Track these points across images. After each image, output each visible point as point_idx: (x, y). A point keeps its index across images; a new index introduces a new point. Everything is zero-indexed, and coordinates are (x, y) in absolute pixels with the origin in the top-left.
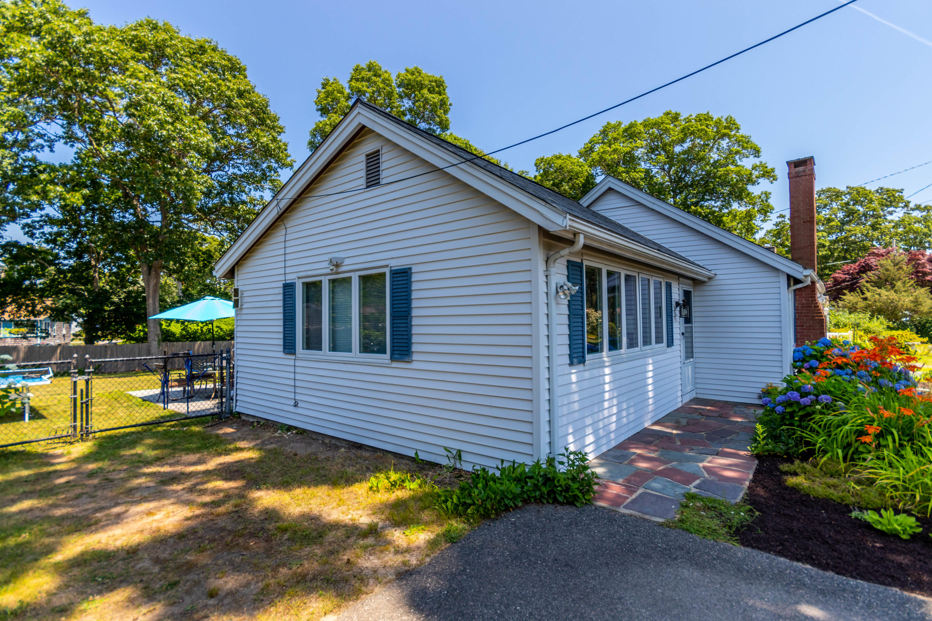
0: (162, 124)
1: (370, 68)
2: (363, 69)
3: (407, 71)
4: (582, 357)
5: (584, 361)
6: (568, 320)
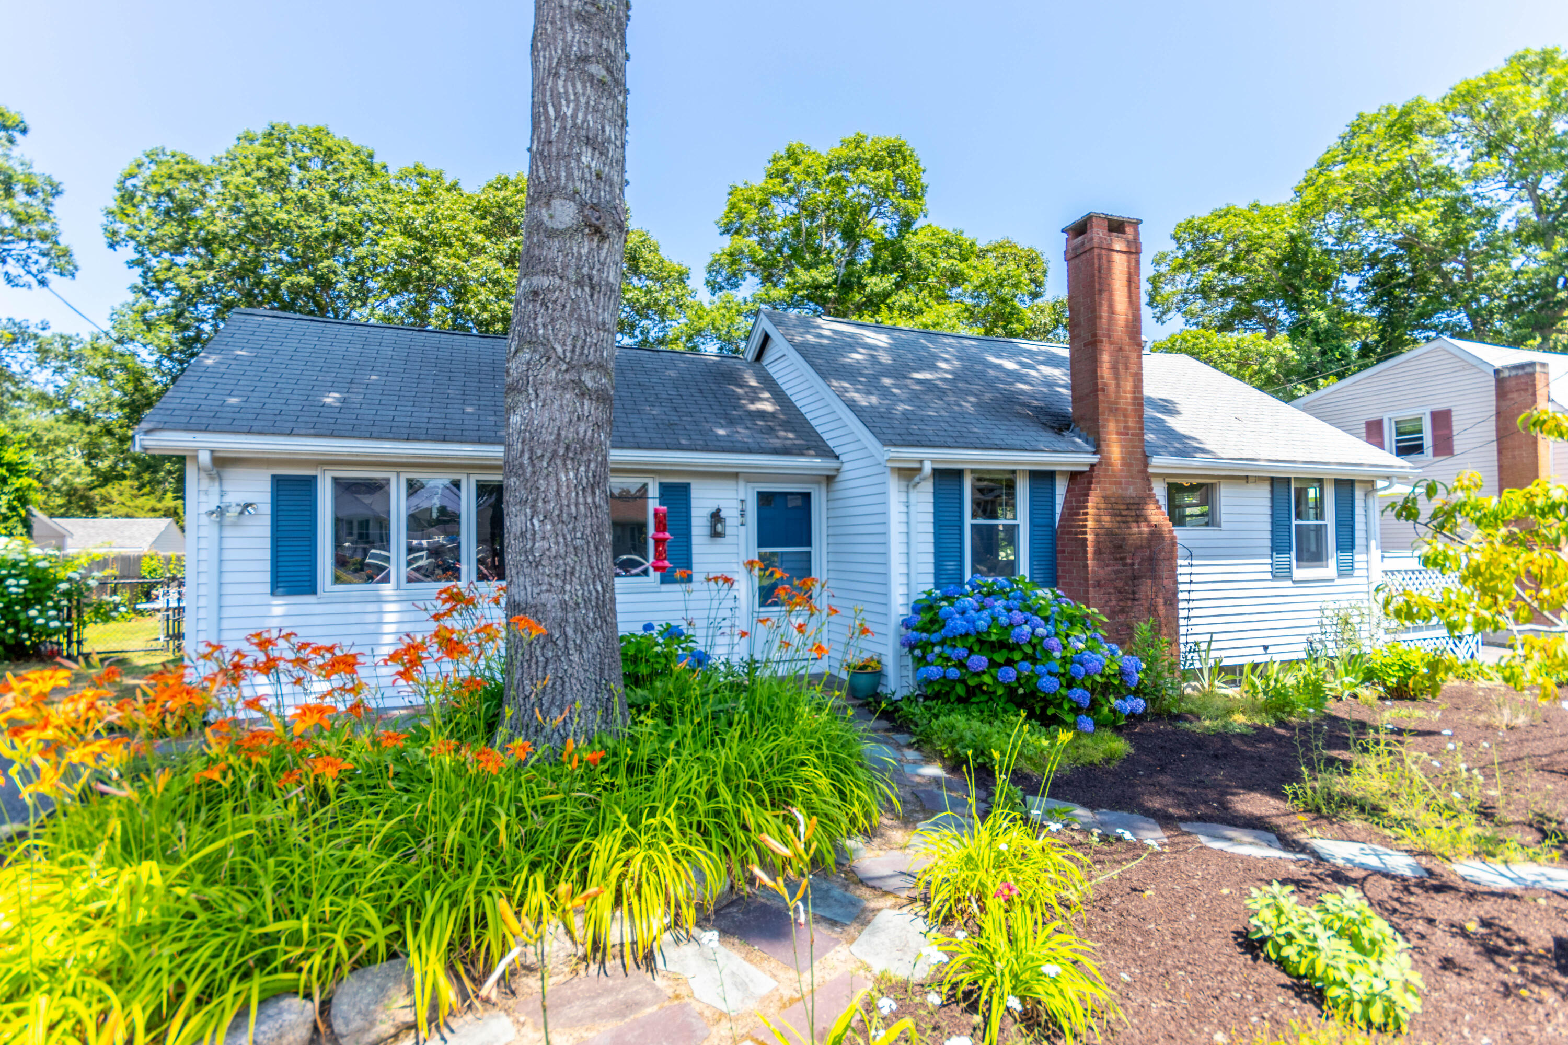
4: (309, 587)
5: (313, 591)
6: (267, 543)
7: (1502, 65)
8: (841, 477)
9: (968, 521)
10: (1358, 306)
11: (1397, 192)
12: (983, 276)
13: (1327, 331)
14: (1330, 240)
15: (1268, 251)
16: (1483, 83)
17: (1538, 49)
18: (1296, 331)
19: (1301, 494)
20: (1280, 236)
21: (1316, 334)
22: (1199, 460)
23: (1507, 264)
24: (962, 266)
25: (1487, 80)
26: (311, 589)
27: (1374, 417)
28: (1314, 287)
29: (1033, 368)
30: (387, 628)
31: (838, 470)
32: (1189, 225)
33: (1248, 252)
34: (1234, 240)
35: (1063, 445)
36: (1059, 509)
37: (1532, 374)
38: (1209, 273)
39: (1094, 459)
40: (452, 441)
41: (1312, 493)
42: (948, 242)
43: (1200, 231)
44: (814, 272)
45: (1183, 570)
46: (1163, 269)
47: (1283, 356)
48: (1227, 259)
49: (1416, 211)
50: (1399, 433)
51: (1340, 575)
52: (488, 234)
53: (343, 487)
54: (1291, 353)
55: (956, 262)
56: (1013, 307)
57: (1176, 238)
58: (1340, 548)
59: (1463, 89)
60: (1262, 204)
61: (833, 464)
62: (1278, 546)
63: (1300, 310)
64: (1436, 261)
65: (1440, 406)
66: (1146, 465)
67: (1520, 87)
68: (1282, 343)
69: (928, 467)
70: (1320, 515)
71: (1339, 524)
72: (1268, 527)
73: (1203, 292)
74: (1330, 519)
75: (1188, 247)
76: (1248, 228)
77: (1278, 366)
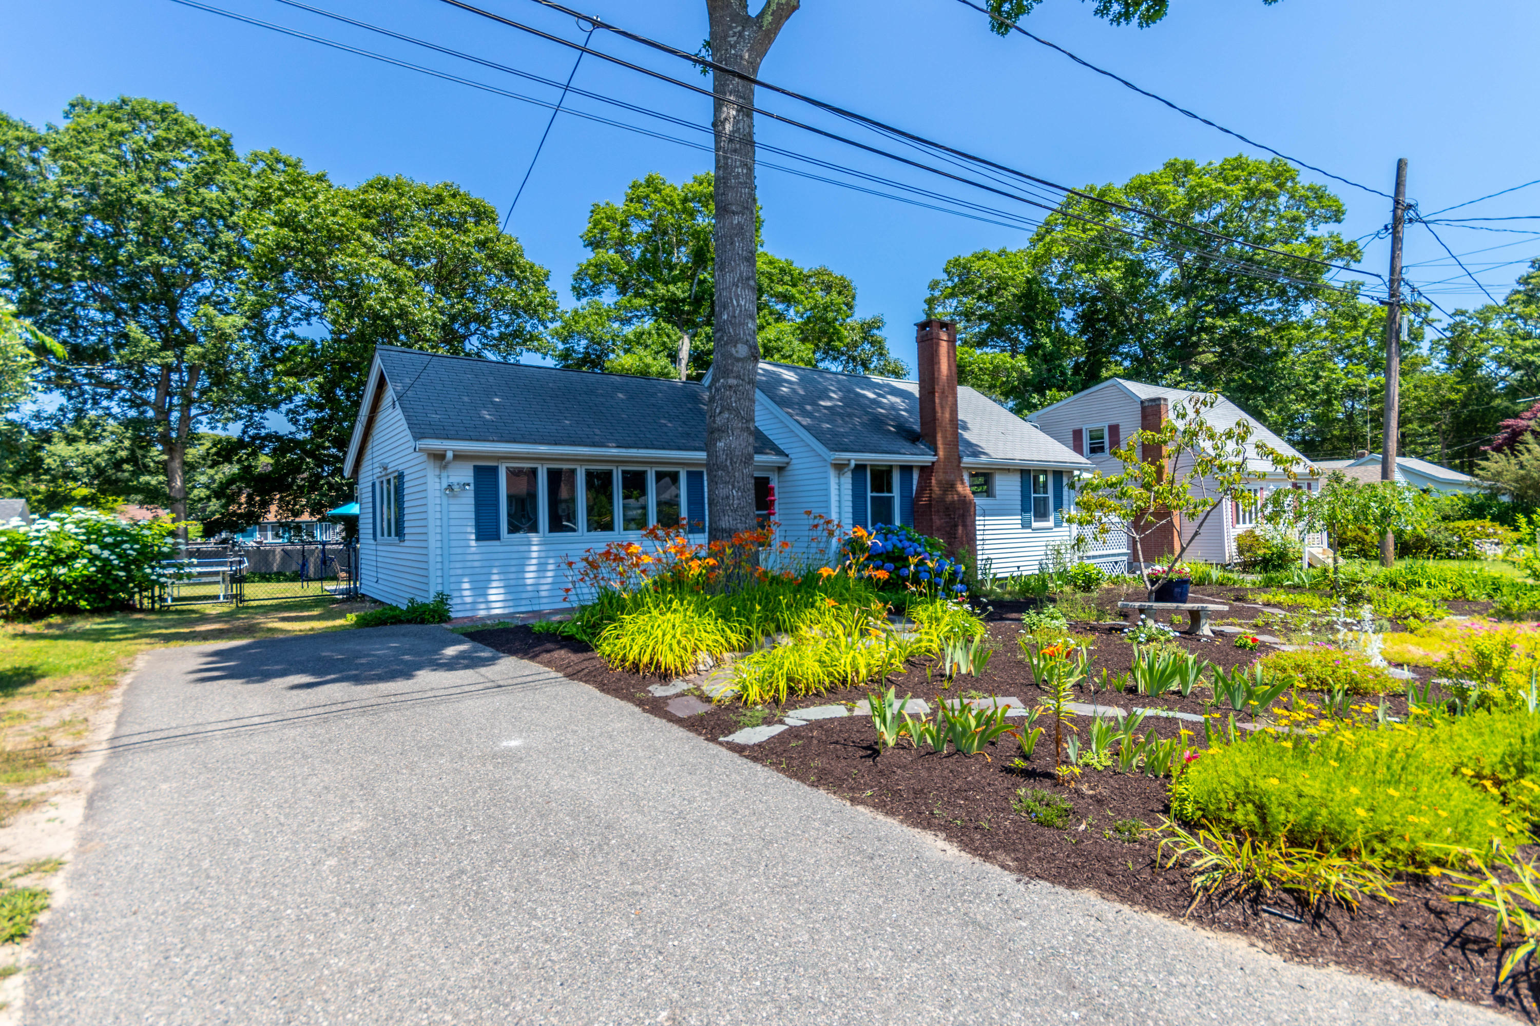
0: (383, 302)
1: (649, 182)
2: (641, 185)
3: (695, 179)
4: (495, 536)
5: (499, 539)
6: (472, 508)
7: (1161, 168)
8: (790, 468)
9: (869, 494)
10: (1073, 333)
11: (1096, 253)
12: (813, 302)
13: (1051, 354)
14: (1054, 280)
15: (1013, 290)
16: (1149, 180)
17: (1182, 160)
18: (1031, 352)
19: (1036, 478)
20: (1020, 279)
21: (1044, 355)
22: (983, 458)
23: (1165, 313)
24: (794, 291)
25: (1152, 179)
26: (498, 538)
27: (1077, 427)
28: (1043, 319)
29: (884, 397)
30: (534, 561)
31: (788, 463)
32: (956, 263)
33: (999, 288)
34: (989, 280)
35: (915, 451)
36: (914, 488)
37: (1159, 405)
38: (969, 301)
39: (934, 459)
40: (560, 444)
41: (1042, 478)
42: (782, 271)
43: (964, 268)
44: (672, 288)
45: (980, 521)
46: (937, 293)
47: (1022, 372)
48: (983, 292)
49: (1109, 270)
50: (1091, 439)
51: (1056, 526)
52: (375, 232)
53: (514, 474)
54: (1028, 370)
55: (790, 288)
56: (835, 329)
57: (946, 271)
58: (1055, 510)
59: (1137, 182)
60: (1008, 250)
61: (785, 460)
62: (1025, 509)
63: (1034, 336)
64: (1123, 305)
65: (1114, 422)
66: (960, 462)
67: (1171, 187)
68: (1021, 361)
69: (853, 463)
70: (1046, 492)
71: (1055, 497)
72: (1019, 498)
73: (966, 316)
74: (1050, 494)
75: (956, 280)
76: (999, 271)
77: (1018, 379)
